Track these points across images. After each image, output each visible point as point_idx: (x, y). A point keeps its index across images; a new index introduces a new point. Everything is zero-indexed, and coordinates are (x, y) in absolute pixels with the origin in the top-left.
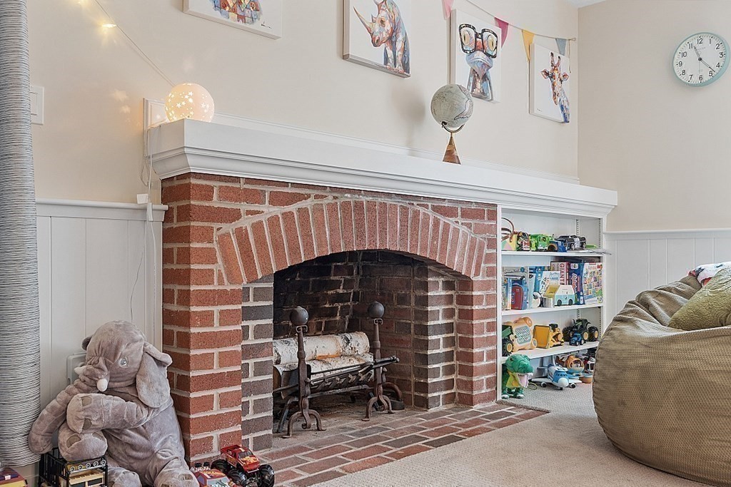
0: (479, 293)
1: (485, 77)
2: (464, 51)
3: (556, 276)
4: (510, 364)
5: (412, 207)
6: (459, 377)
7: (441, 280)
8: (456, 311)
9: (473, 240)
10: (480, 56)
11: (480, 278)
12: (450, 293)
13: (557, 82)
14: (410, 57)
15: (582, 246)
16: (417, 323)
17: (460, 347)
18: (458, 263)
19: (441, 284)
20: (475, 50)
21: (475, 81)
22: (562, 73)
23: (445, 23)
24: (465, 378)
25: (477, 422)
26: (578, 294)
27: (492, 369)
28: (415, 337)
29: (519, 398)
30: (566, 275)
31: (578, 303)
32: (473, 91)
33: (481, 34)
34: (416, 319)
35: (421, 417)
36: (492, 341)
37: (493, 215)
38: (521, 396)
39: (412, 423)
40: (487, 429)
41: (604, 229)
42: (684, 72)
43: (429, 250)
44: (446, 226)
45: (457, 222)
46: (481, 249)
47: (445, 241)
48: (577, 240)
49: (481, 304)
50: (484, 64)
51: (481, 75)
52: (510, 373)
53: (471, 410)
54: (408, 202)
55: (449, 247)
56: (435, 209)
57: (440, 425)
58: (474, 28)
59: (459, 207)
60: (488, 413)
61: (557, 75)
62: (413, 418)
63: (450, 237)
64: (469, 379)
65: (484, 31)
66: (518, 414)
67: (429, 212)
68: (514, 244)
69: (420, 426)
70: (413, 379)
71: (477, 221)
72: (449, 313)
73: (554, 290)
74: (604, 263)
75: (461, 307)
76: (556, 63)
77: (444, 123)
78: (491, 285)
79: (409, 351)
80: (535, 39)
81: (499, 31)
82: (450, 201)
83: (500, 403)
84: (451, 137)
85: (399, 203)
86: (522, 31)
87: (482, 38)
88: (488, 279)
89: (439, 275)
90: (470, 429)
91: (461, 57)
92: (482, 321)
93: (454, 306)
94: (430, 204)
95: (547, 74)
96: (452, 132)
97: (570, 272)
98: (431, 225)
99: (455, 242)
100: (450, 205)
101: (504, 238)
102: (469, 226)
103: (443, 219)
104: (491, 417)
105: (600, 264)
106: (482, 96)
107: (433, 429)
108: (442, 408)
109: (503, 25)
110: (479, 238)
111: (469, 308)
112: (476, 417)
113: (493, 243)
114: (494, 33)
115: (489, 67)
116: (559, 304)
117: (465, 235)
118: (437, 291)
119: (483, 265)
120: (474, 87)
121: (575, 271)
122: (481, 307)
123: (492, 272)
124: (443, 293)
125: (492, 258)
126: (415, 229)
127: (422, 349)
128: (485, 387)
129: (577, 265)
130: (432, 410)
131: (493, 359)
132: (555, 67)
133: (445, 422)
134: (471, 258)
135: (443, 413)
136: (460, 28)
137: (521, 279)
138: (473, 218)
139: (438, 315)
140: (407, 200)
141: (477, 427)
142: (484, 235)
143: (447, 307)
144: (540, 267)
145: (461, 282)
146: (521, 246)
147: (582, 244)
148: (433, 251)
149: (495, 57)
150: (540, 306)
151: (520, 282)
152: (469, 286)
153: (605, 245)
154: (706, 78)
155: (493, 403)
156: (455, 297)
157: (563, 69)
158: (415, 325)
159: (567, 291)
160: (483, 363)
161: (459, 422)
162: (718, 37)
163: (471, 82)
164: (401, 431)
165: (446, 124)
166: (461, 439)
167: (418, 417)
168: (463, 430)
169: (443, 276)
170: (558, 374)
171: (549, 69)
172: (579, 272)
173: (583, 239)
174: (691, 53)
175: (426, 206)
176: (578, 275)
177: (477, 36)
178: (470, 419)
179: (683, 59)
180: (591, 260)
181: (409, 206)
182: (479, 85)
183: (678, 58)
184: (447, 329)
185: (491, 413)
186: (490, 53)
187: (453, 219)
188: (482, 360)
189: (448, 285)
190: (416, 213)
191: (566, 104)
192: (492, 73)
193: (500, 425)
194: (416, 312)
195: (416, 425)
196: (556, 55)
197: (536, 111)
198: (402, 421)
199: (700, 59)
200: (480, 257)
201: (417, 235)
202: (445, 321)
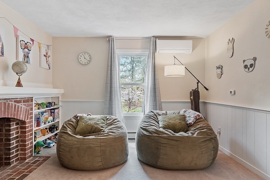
0: (28, 125)
1: (28, 57)
2: (21, 48)
3: (47, 114)
4: (37, 144)
5: (8, 102)
6: (20, 152)
7: (15, 123)
8: (20, 131)
9: (26, 109)
10: (26, 50)
11: (28, 120)
12: (17, 126)
13: (47, 58)
14: (4, 50)
15: (54, 105)
16: (6, 138)
17: (21, 142)
18: (22, 117)
19: (15, 124)
20: (25, 48)
21: (25, 58)
22: (49, 55)
23: (15, 39)
24: (23, 152)
25: (30, 166)
26: (54, 119)
27: (32, 147)
28: (5, 142)
29: (39, 153)
30: (50, 113)
31: (54, 121)
32: (24, 61)
33: (27, 43)
34: (5, 136)
35: (9, 169)
36: (31, 139)
37: (32, 101)
38: (40, 153)
39: (6, 173)
40: (34, 168)
41: (60, 99)
42: (81, 61)
43: (13, 115)
44: (18, 106)
45: (22, 105)
46: (29, 111)
47: (18, 111)
48: (53, 103)
49: (28, 128)
50: (27, 53)
51: (26, 56)
52: (37, 147)
53: (25, 162)
54: (6, 101)
55: (19, 113)
56: (15, 101)
57: (18, 171)
58: (24, 42)
59: (22, 100)
60: (32, 162)
61: (47, 56)
62: (6, 171)
63: (19, 110)
64: (24, 152)
65: (27, 42)
66: (41, 160)
67: (13, 103)
68: (37, 108)
69: (11, 173)
70: (4, 156)
71: (27, 103)
72: (17, 133)
73: (47, 119)
74: (60, 109)
75: (22, 130)
76: (47, 52)
77: (17, 73)
78: (31, 122)
79: (2, 148)
80: (41, 45)
81: (32, 43)
82: (19, 98)
83: (34, 157)
84: (19, 78)
85: (3, 101)
86: (38, 42)
87: (27, 45)
88: (30, 120)
89: (14, 121)
90: (29, 170)
91: (20, 51)
92: (29, 133)
93: (19, 130)
94: (13, 100)
95: (45, 56)
96: (19, 76)
97: (51, 112)
98: (13, 107)
99: (21, 111)
100: (20, 99)
101: (35, 106)
102: (25, 105)
103: (17, 104)
104: (33, 163)
105: (59, 109)
106: (27, 62)
107: (16, 173)
108: (15, 163)
109: (32, 40)
110: (28, 108)
111: (25, 130)
112: (28, 165)
113: (32, 109)
114: (30, 43)
115: (29, 54)
116: (49, 122)
117: (24, 108)
118: (14, 126)
119: (29, 116)
120: (25, 60)
121: (53, 112)
122: (28, 129)
123: (32, 118)
124: (15, 127)
125: (32, 113)
126: (8, 109)
127: (8, 146)
128: (29, 153)
129: (53, 110)
130: (12, 165)
131: (32, 144)
132: (47, 54)
133: (19, 169)
134: (25, 115)
135: (16, 165)
136: (20, 41)
137: (39, 117)
138: (27, 102)
139: (14, 134)
140: (5, 100)
141: (31, 168)
142: (29, 107)
143: (17, 131)
144: (43, 112)
145: (21, 122)
146: (39, 108)
147: (54, 104)
148: (14, 115)
149: (30, 50)
150: (44, 124)
151: (39, 118)
152: (24, 124)
153: (60, 104)
154: (86, 63)
155: (32, 158)
156: (19, 127)
157: (49, 54)
158: (5, 139)
159: (51, 118)
160: (29, 146)
161: (23, 168)
162: (89, 54)
163: (24, 58)
164: (4, 178)
165: (18, 73)
166: (28, 175)
167: (8, 170)
168: (27, 171)
169: (15, 121)
170: (49, 143)
171: (45, 54)
172: (54, 112)
173: (54, 103)
174: (83, 56)
175: (12, 101)
176: (54, 113)
177: (25, 44)
178: (27, 166)
179: (81, 57)
180: (56, 109)
181: (6, 102)
182: (26, 59)
183: (80, 57)
184: (17, 138)
185: (33, 161)
186: (29, 49)
187: (20, 104)
188: (28, 145)
189: (17, 124)
190: (9, 104)
191: (49, 64)
192: (29, 55)
193: (38, 166)
194: (5, 134)
195: (8, 173)
196: (47, 50)
197: (42, 67)
198: (2, 173)
199: (85, 58)
200: (28, 114)
201: (9, 111)
202: (16, 136)
